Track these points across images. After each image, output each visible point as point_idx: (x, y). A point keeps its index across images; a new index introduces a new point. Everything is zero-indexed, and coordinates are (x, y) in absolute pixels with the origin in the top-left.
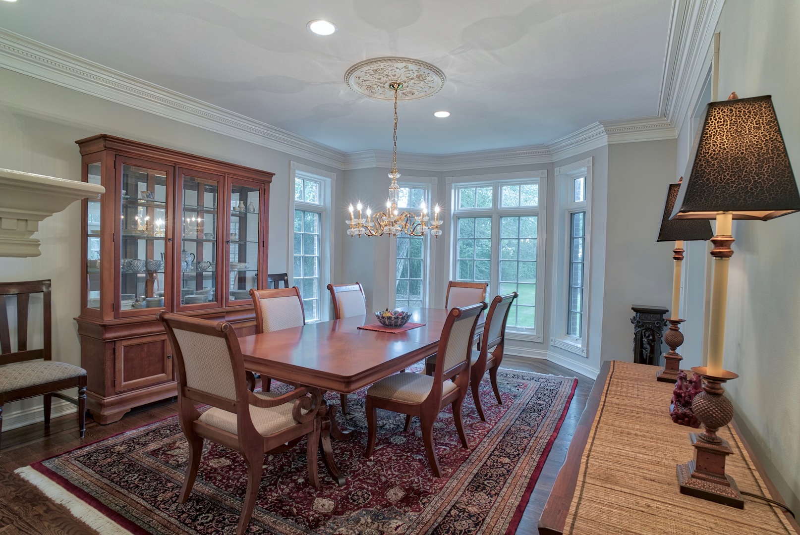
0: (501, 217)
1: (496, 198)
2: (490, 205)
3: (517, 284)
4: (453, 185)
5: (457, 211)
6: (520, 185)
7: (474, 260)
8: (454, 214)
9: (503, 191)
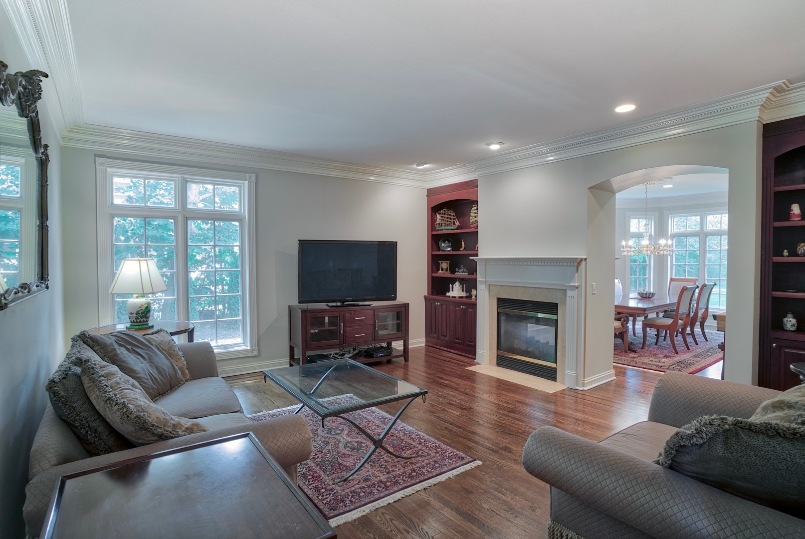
0: (707, 236)
1: (702, 223)
2: (698, 229)
3: (720, 280)
4: (670, 216)
5: (673, 232)
6: (721, 214)
7: (686, 265)
8: (671, 235)
9: (708, 219)
